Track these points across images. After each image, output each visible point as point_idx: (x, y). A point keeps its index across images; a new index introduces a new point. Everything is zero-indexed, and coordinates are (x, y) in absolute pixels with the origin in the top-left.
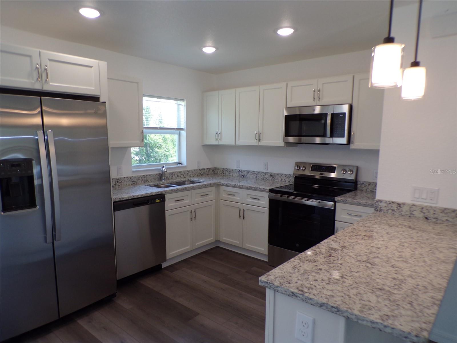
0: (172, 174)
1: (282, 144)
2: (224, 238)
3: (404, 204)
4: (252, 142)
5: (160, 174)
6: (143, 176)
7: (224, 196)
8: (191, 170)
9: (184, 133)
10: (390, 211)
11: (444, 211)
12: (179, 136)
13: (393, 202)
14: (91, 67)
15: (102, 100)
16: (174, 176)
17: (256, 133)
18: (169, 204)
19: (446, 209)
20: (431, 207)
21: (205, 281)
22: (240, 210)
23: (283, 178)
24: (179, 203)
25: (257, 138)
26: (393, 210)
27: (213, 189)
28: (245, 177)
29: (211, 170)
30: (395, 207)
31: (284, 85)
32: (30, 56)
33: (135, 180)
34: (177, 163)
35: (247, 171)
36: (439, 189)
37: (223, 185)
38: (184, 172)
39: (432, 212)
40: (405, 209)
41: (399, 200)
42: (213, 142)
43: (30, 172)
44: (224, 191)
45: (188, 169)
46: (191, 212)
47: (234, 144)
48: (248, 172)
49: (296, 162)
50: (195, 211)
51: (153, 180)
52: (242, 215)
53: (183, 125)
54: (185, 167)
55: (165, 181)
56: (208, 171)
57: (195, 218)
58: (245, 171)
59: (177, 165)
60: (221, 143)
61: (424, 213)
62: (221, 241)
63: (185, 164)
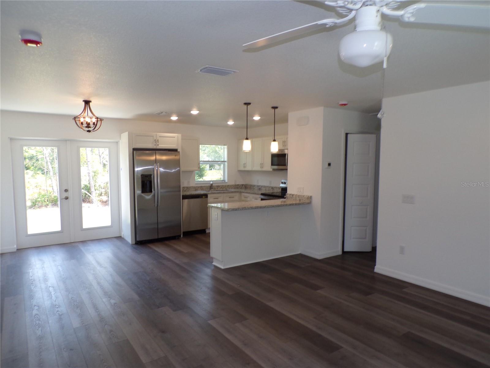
0: (218, 186)
1: (271, 170)
4: (259, 168)
6: (201, 186)
8: (230, 185)
9: (226, 163)
11: (304, 196)
12: (224, 165)
13: (291, 194)
14: (175, 137)
15: (178, 150)
16: (219, 188)
17: (261, 164)
18: (210, 200)
20: (301, 195)
24: (216, 200)
25: (261, 167)
26: (291, 198)
27: (237, 194)
29: (244, 186)
32: (153, 136)
33: (197, 188)
36: (304, 188)
37: (242, 192)
38: (226, 186)
39: (301, 197)
40: (294, 196)
41: (293, 193)
42: (242, 168)
43: (151, 178)
45: (228, 184)
47: (251, 170)
48: (262, 186)
53: (226, 160)
54: (227, 182)
55: (213, 189)
56: (241, 186)
58: (260, 186)
59: (222, 181)
60: (246, 169)
63: (227, 181)
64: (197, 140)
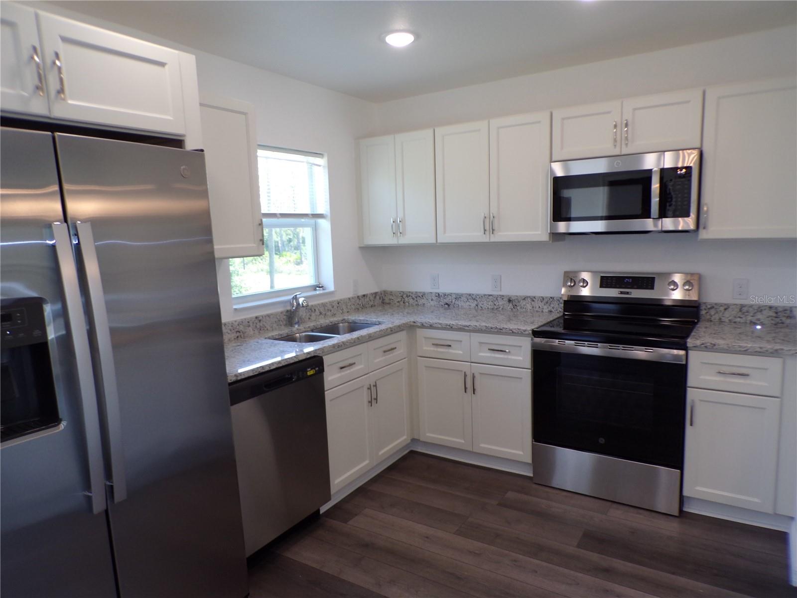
0: (310, 309)
1: (545, 237)
2: (428, 434)
4: (476, 235)
5: (287, 311)
6: (256, 318)
7: (428, 349)
8: (344, 299)
9: (325, 225)
12: (316, 230)
14: (162, 64)
16: (313, 314)
17: (485, 217)
18: (331, 377)
21: (427, 537)
22: (465, 376)
23: (537, 304)
24: (347, 372)
25: (487, 228)
27: (402, 335)
28: (451, 306)
29: (378, 297)
31: (544, 117)
33: (241, 328)
34: (315, 288)
35: (457, 294)
37: (423, 326)
38: (331, 303)
42: (387, 239)
43: (37, 333)
44: (425, 338)
45: (337, 297)
46: (368, 389)
47: (434, 241)
48: (458, 297)
49: (565, 272)
50: (375, 386)
51: (275, 325)
52: (470, 385)
53: (323, 207)
54: (332, 293)
55: (299, 326)
56: (372, 298)
57: (376, 399)
58: (451, 294)
59: (315, 290)
60: (403, 241)
62: (421, 440)
63: (331, 287)
64: (244, 116)
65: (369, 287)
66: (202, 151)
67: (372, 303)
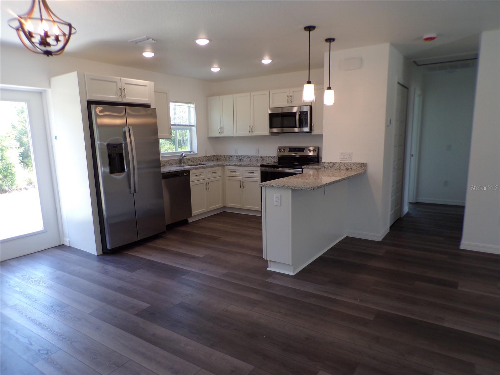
0: (188, 159)
1: (268, 134)
2: (229, 204)
3: (336, 163)
4: (246, 133)
5: (180, 159)
6: (169, 160)
7: (228, 173)
8: (201, 157)
9: (194, 129)
10: (329, 168)
11: (354, 164)
12: (191, 131)
13: (330, 162)
14: (146, 86)
15: (152, 107)
16: (189, 161)
17: (250, 127)
18: (192, 178)
19: (355, 163)
20: (349, 163)
22: (240, 182)
23: (270, 159)
24: (198, 177)
25: (250, 130)
26: (331, 167)
27: (220, 168)
28: (242, 160)
29: (215, 157)
30: (331, 165)
31: (267, 92)
32: (116, 82)
34: (190, 152)
35: (243, 156)
36: (352, 153)
37: (227, 165)
38: (196, 158)
39: (349, 165)
40: (337, 165)
41: (334, 161)
42: (217, 135)
43: (121, 151)
44: (228, 169)
45: (198, 156)
46: (206, 184)
47: (233, 135)
48: (244, 157)
49: (278, 147)
50: (208, 184)
51: (175, 163)
52: (242, 186)
53: (193, 122)
54: (196, 154)
55: (183, 164)
56: (212, 157)
57: (209, 188)
58: (241, 156)
59: (190, 153)
60: (223, 135)
61: (346, 166)
62: (227, 206)
63: (196, 152)
64: (166, 94)
65: (212, 153)
66: (155, 108)
67: (212, 159)
